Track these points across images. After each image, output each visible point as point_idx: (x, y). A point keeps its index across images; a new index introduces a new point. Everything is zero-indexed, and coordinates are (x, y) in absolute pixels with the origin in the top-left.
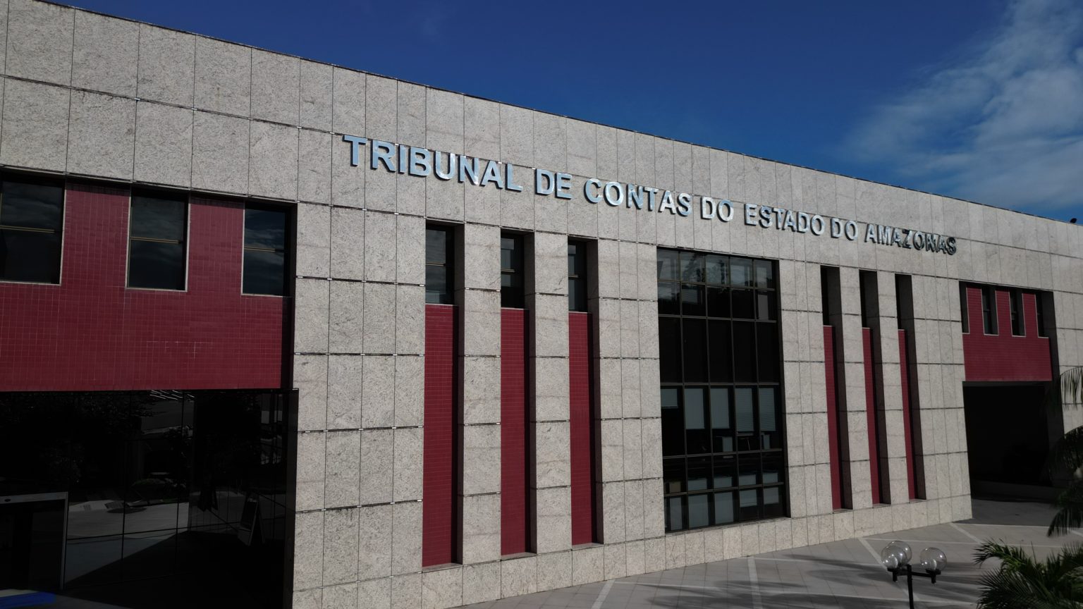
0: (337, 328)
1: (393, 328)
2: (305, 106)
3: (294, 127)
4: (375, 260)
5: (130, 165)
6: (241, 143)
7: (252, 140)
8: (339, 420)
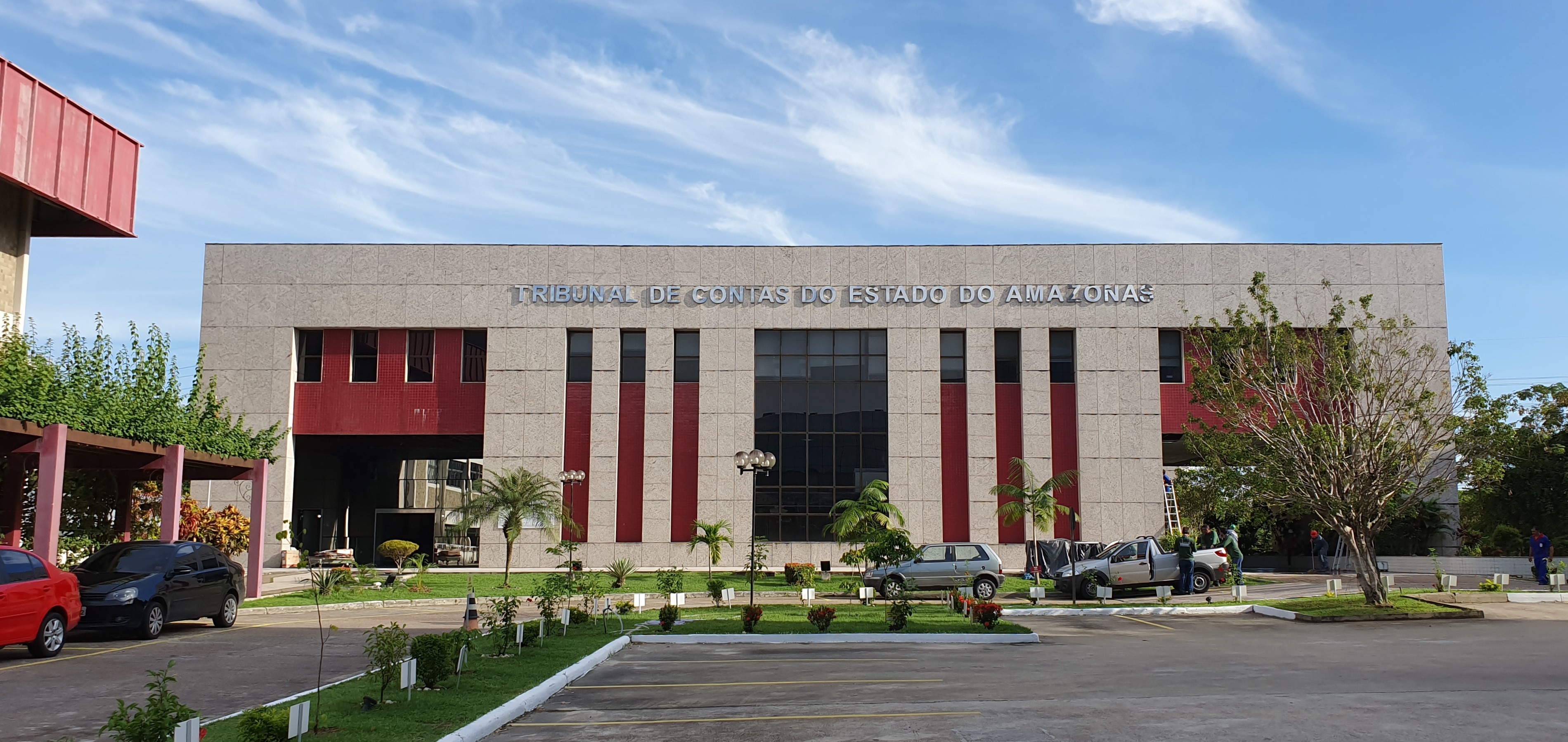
0: (509, 398)
1: (543, 398)
3: (485, 285)
4: (532, 357)
5: (404, 319)
6: (457, 299)
7: (463, 297)
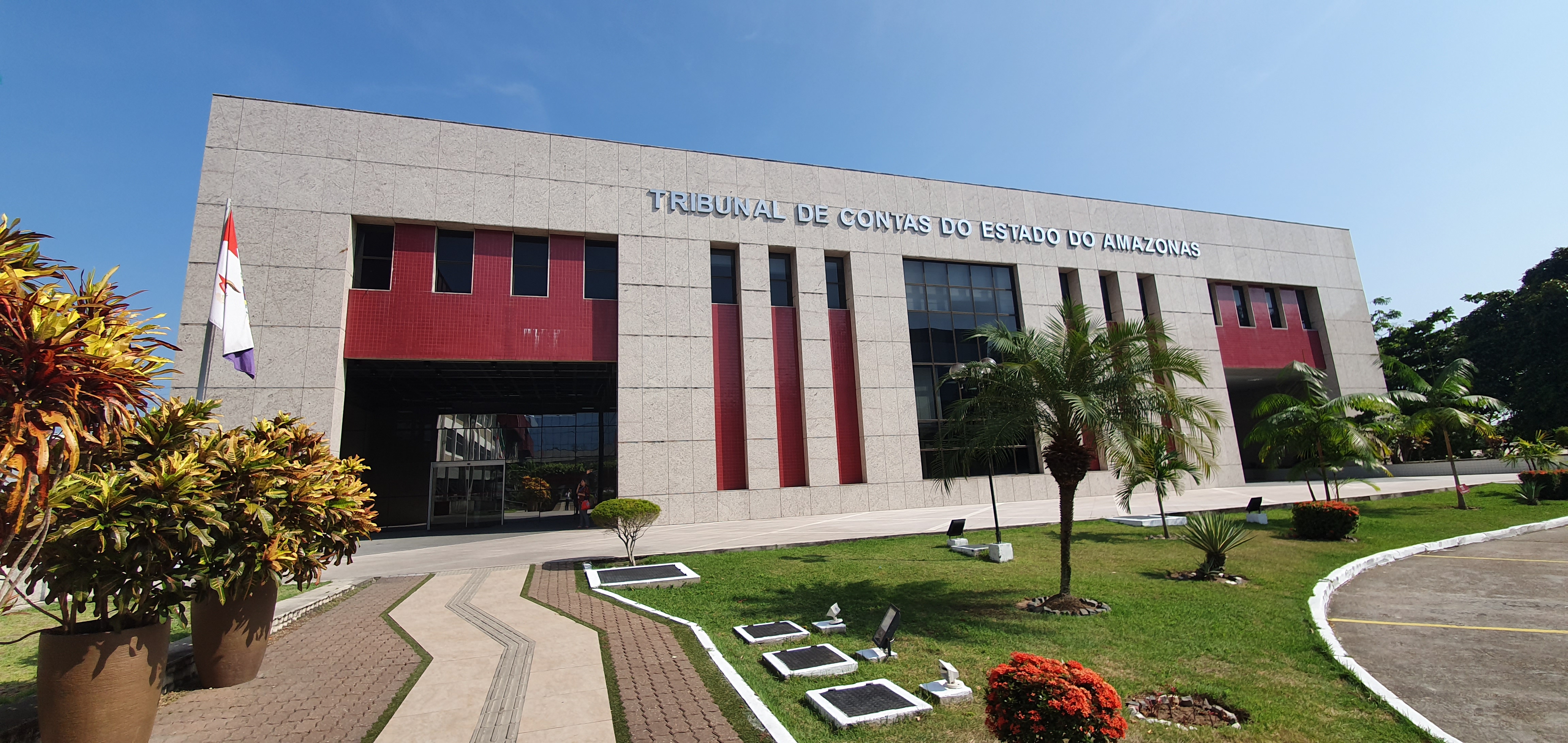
0: (648, 318)
2: (622, 172)
3: (615, 186)
5: (511, 216)
8: (650, 381)
